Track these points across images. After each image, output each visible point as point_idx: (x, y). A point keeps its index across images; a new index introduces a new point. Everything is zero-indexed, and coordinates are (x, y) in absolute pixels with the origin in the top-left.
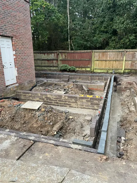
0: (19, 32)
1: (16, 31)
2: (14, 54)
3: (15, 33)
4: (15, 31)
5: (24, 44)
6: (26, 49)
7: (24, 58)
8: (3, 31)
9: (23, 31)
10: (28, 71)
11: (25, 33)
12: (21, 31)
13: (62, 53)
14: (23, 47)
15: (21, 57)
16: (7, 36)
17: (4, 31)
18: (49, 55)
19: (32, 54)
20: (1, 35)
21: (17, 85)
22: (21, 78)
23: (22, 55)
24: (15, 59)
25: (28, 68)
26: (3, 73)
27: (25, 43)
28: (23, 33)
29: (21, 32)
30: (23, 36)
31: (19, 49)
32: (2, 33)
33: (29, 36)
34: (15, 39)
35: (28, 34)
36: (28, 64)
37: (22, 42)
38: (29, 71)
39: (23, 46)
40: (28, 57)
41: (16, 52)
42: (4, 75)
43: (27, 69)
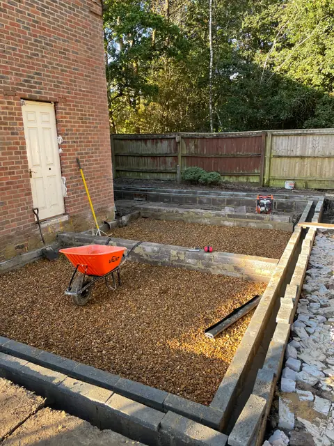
0: (73, 89)
1: (67, 88)
2: (60, 142)
3: (63, 92)
4: (63, 88)
5: (86, 119)
6: (92, 131)
7: (86, 153)
8: (31, 87)
9: (84, 87)
10: (94, 185)
11: (90, 92)
12: (80, 87)
13: (189, 138)
14: (82, 127)
15: (76, 150)
16: (43, 99)
17: (35, 87)
18: (157, 143)
19: (108, 141)
20: (27, 97)
21: (66, 218)
22: (74, 201)
23: (80, 146)
24: (61, 155)
25: (94, 178)
26: (30, 189)
27: (89, 115)
28: (84, 91)
29: (80, 90)
30: (83, 99)
31: (72, 130)
32: (31, 91)
33: (100, 98)
34: (63, 106)
35: (98, 94)
36: (94, 168)
37: (82, 115)
38: (97, 185)
39: (82, 123)
40: (96, 149)
41: (64, 138)
42: (30, 194)
43: (93, 181)
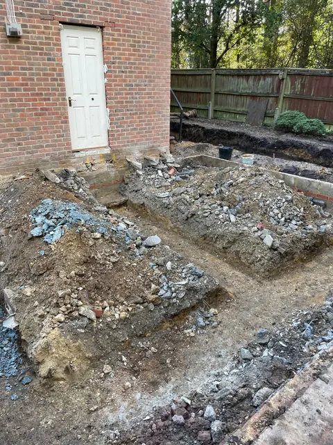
0: (125, 12)
1: (116, 11)
2: (106, 71)
3: (112, 15)
4: (112, 11)
5: (140, 46)
6: (146, 60)
7: (137, 85)
8: (73, 10)
9: (139, 10)
10: (144, 121)
11: (149, 16)
12: (134, 9)
14: (134, 55)
15: (125, 81)
16: (86, 23)
17: (77, 11)
18: (259, 80)
19: (167, 73)
20: (67, 21)
21: (107, 151)
22: (119, 135)
23: (130, 77)
24: (106, 85)
25: (145, 113)
26: (67, 118)
27: (144, 42)
28: (139, 14)
29: (134, 13)
30: (136, 23)
31: (120, 58)
32: (72, 15)
33: (159, 22)
34: (111, 32)
35: (158, 17)
36: (146, 102)
37: (135, 41)
38: (148, 121)
39: (134, 50)
40: (150, 81)
41: (109, 67)
42: (66, 122)
43: (143, 116)
